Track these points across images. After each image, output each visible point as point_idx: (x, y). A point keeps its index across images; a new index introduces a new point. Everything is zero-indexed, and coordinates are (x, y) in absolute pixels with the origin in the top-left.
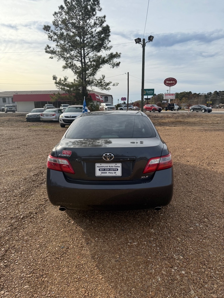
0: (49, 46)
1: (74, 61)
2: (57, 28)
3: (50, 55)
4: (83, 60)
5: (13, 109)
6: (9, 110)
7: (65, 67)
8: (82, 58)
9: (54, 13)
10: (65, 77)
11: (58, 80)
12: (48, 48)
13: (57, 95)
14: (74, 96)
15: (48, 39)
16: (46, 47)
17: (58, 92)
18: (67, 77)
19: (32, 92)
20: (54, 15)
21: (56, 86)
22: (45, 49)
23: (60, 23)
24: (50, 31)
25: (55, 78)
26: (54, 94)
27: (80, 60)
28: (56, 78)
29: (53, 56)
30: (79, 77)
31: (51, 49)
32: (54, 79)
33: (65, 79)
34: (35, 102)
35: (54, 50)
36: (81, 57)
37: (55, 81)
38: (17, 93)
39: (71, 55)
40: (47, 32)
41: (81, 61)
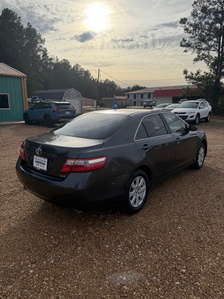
0: (185, 39)
1: (210, 51)
2: (195, 18)
3: (184, 48)
4: (221, 49)
5: (150, 104)
6: (147, 105)
7: (196, 60)
8: (220, 47)
9: (193, 3)
10: (198, 70)
11: (189, 74)
12: (183, 41)
13: (186, 90)
14: (203, 90)
15: (185, 32)
16: (182, 41)
17: (187, 87)
18: (200, 70)
19: (175, 87)
20: (193, 5)
21: (186, 80)
22: (181, 43)
23: (199, 12)
24: (186, 23)
25: (185, 72)
26: (184, 89)
27: (217, 49)
28: (187, 72)
29: (187, 49)
30: (213, 69)
31: (187, 42)
32: (184, 74)
33: (198, 73)
34: (173, 97)
35: (189, 42)
36: (219, 45)
37: (185, 75)
38: (161, 89)
39: (208, 45)
40: (183, 25)
41: (219, 50)
